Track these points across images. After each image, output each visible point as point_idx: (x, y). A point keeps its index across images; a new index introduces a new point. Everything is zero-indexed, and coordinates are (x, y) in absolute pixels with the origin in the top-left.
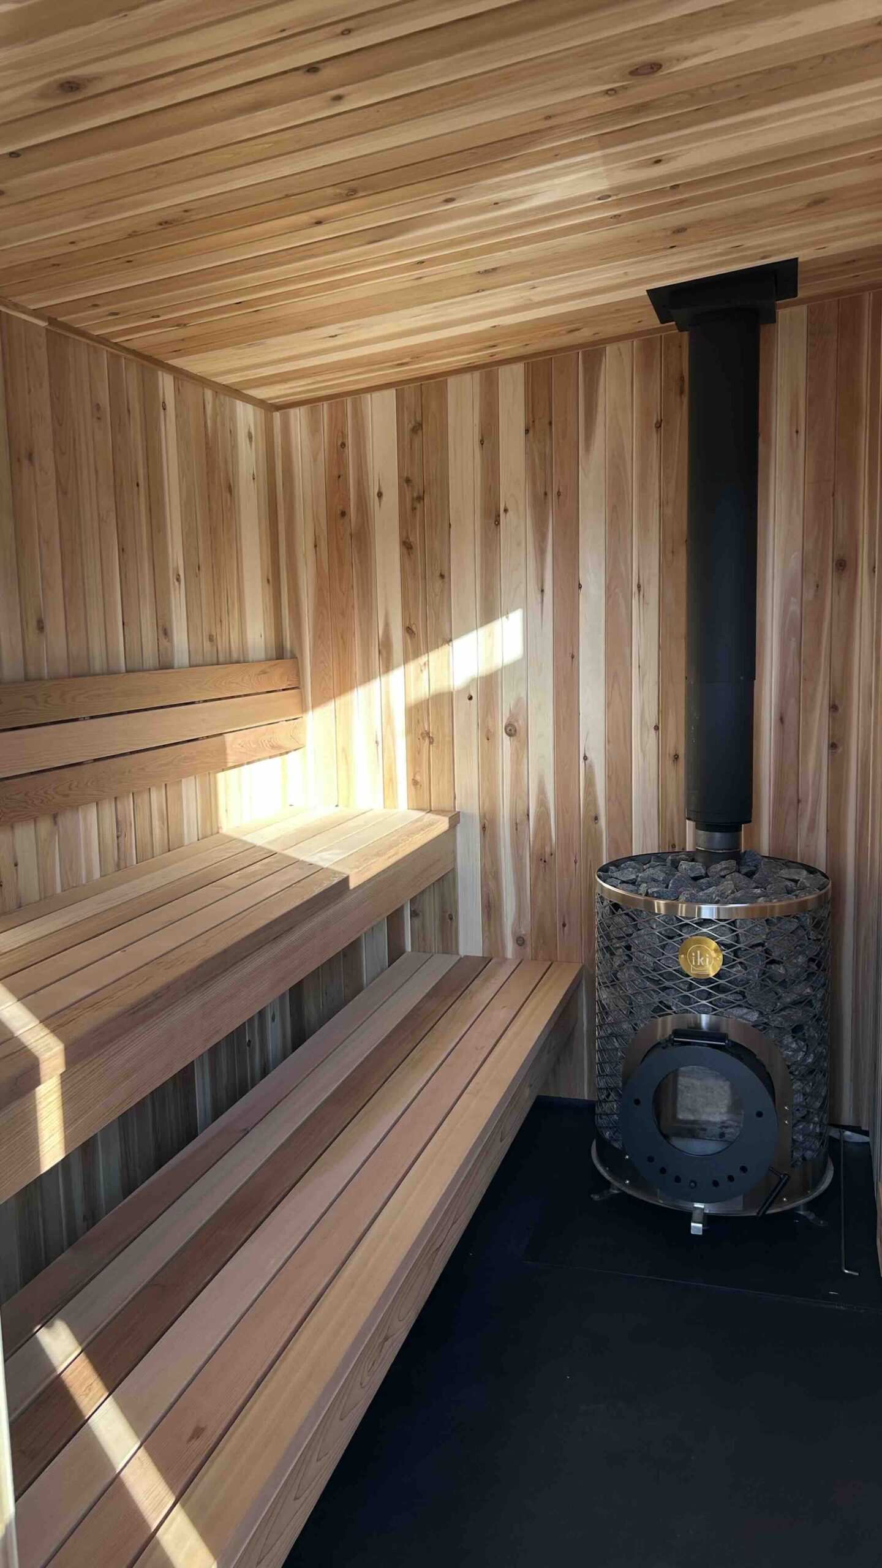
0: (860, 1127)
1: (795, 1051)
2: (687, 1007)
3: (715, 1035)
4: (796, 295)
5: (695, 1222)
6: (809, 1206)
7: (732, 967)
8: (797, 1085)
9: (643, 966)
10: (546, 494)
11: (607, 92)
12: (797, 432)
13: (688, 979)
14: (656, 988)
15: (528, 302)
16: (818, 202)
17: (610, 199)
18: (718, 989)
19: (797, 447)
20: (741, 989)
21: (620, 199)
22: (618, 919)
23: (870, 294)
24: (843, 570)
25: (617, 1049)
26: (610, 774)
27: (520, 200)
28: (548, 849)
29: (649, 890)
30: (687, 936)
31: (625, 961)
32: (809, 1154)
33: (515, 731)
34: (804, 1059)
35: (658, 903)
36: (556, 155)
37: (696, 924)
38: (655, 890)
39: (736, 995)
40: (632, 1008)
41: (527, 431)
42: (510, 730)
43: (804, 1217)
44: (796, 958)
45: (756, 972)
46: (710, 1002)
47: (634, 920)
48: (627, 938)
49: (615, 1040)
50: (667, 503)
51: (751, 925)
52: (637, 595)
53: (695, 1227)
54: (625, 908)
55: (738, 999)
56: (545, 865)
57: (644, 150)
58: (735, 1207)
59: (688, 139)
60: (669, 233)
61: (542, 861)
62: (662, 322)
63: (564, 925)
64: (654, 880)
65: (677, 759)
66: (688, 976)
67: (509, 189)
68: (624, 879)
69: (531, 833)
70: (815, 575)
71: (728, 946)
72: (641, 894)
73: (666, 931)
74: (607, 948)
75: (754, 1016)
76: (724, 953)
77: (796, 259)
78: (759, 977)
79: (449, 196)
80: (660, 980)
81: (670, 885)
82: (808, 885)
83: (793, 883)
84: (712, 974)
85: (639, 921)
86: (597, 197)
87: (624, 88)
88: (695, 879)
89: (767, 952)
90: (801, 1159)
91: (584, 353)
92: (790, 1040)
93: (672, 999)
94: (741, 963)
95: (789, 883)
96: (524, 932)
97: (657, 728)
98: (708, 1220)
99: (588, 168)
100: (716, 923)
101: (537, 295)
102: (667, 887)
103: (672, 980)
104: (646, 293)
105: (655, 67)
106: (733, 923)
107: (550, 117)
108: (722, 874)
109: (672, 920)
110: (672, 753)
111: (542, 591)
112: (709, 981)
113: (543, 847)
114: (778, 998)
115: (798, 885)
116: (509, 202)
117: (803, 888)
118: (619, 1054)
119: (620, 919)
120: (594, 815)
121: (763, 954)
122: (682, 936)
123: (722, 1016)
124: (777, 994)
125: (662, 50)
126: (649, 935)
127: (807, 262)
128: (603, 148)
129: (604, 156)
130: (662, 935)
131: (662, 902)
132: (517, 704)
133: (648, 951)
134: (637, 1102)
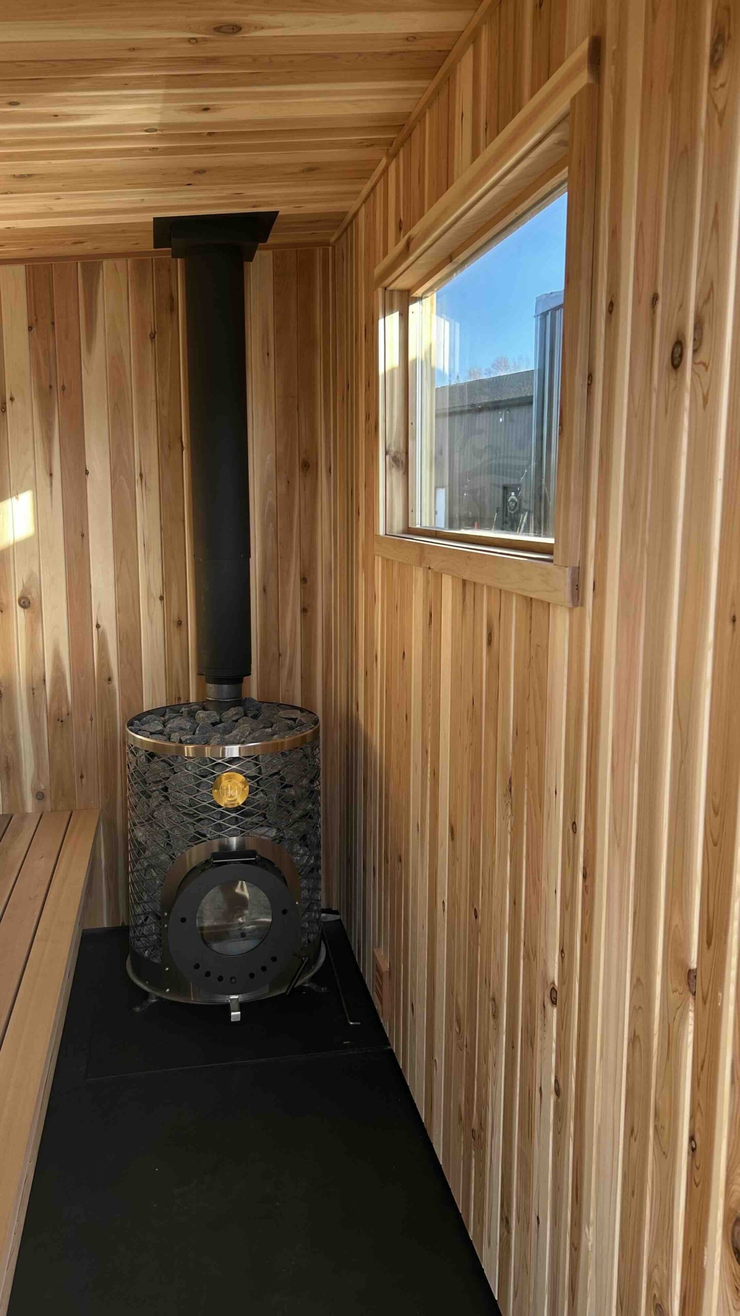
0: (331, 909)
1: (303, 856)
2: (220, 833)
3: (242, 852)
4: (266, 242)
5: (234, 1011)
6: (313, 979)
7: (256, 794)
8: (304, 883)
9: (180, 804)
10: (51, 387)
11: (189, 40)
12: (268, 354)
13: (220, 809)
14: (191, 821)
15: (49, 211)
16: (311, 169)
17: (155, 133)
18: (246, 814)
19: (269, 367)
20: (264, 811)
21: (163, 135)
22: (154, 766)
23: (320, 249)
24: (307, 470)
25: (155, 878)
26: (121, 639)
27: (78, 117)
28: (64, 710)
29: (182, 738)
30: (218, 773)
31: (162, 801)
32: (312, 937)
33: (29, 603)
34: (308, 861)
35: (188, 749)
36: (125, 84)
37: (226, 762)
38: (188, 737)
39: (259, 817)
40: (170, 841)
41: (30, 328)
42: (24, 602)
43: (308, 988)
44: (302, 781)
45: (274, 796)
46: (239, 826)
47: (171, 766)
48: (164, 781)
49: (152, 871)
50: (163, 404)
51: (271, 758)
52: (139, 482)
53: (234, 1015)
54: (161, 756)
55: (261, 820)
56: (62, 725)
57: (201, 96)
58: (264, 993)
59: (239, 96)
60: (191, 172)
61: (59, 721)
62: (155, 247)
63: (82, 777)
64: (182, 729)
65: (180, 624)
66: (220, 807)
67: (72, 105)
68: (152, 731)
69: (48, 694)
70: (286, 472)
71: (252, 778)
72: (174, 742)
73: (200, 771)
74: (144, 793)
75: (273, 833)
76: (249, 784)
77: (277, 212)
78: (276, 800)
79: (15, 100)
80: (195, 813)
81: (197, 732)
82: (305, 722)
83: (292, 721)
84: (241, 803)
85: (176, 765)
86: (145, 128)
87: (205, 40)
88: (214, 724)
89: (282, 779)
90: (307, 942)
91: (83, 264)
92: (299, 847)
93: (207, 829)
94: (262, 791)
95: (289, 722)
96: (43, 787)
97: (161, 598)
98: (242, 1007)
99: (150, 102)
100: (243, 760)
101: (60, 205)
102: (194, 734)
103: (206, 812)
104: (152, 220)
105: (236, 28)
106: (256, 758)
107: (134, 49)
108: (234, 718)
109: (206, 761)
110: (176, 619)
111: (51, 475)
112: (237, 809)
113: (60, 709)
114: (290, 815)
115: (297, 722)
116: (68, 117)
117: (301, 724)
118: (158, 882)
119: (157, 765)
120: (108, 676)
121: (279, 781)
122: (214, 774)
123: (249, 836)
124: (289, 812)
125: (247, 15)
126: (185, 777)
127: (285, 215)
128: (167, 87)
129: (165, 95)
130: (197, 774)
131: (191, 747)
132: (29, 580)
133: (184, 790)
134: (183, 920)
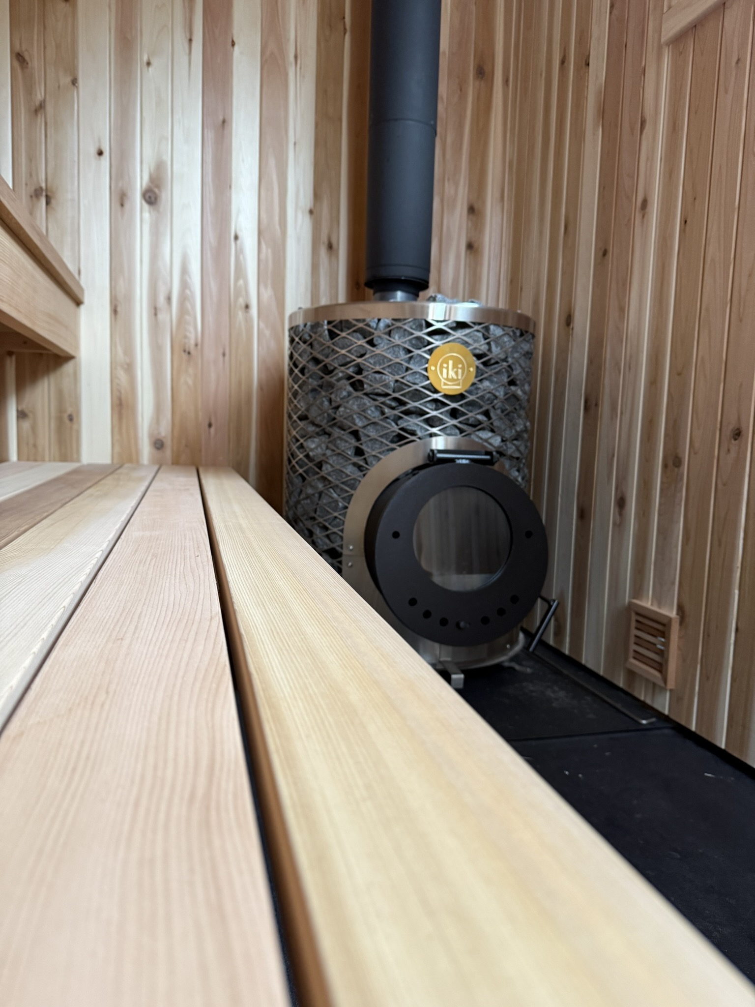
2: (434, 430)
7: (482, 380)
9: (380, 390)
13: (436, 396)
14: (396, 412)
18: (469, 406)
20: (488, 407)
28: (192, 337)
30: (438, 344)
33: (155, 198)
37: (448, 328)
39: (482, 415)
42: (150, 197)
45: (501, 389)
46: (459, 422)
47: (368, 335)
48: (357, 361)
52: (293, 64)
53: (456, 679)
55: (484, 420)
56: (190, 358)
61: (185, 352)
63: (210, 425)
65: (331, 248)
66: (437, 392)
71: (480, 356)
76: (476, 364)
78: (503, 396)
80: (401, 401)
84: (464, 389)
85: (376, 333)
93: (416, 423)
94: (489, 377)
96: (163, 434)
97: (311, 212)
100: (471, 326)
103: (418, 399)
106: (486, 326)
110: (327, 241)
111: (190, 40)
112: (459, 397)
120: (244, 303)
122: (432, 344)
123: (470, 438)
130: (407, 345)
132: (158, 168)
133: (388, 369)
134: (396, 535)
